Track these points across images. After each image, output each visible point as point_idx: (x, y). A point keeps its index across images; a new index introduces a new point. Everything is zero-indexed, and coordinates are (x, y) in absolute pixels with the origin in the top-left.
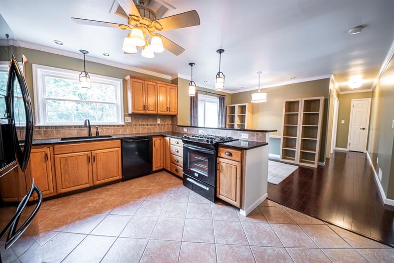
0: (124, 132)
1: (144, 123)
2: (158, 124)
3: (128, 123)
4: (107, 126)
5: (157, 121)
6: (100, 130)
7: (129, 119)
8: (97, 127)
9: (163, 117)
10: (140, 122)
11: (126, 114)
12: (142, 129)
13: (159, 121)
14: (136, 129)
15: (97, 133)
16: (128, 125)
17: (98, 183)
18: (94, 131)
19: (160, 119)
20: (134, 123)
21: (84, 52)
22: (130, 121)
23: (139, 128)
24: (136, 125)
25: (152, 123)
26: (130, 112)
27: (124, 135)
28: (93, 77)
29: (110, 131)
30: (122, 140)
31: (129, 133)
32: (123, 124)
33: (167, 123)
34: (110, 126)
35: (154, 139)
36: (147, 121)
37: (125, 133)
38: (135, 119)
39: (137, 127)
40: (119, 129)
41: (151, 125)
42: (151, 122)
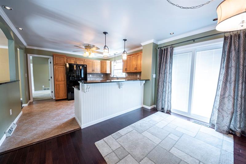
5: (137, 76)
19: (139, 75)
21: (115, 54)
22: (127, 76)
24: (129, 78)
32: (125, 77)
36: (133, 76)
38: (129, 75)
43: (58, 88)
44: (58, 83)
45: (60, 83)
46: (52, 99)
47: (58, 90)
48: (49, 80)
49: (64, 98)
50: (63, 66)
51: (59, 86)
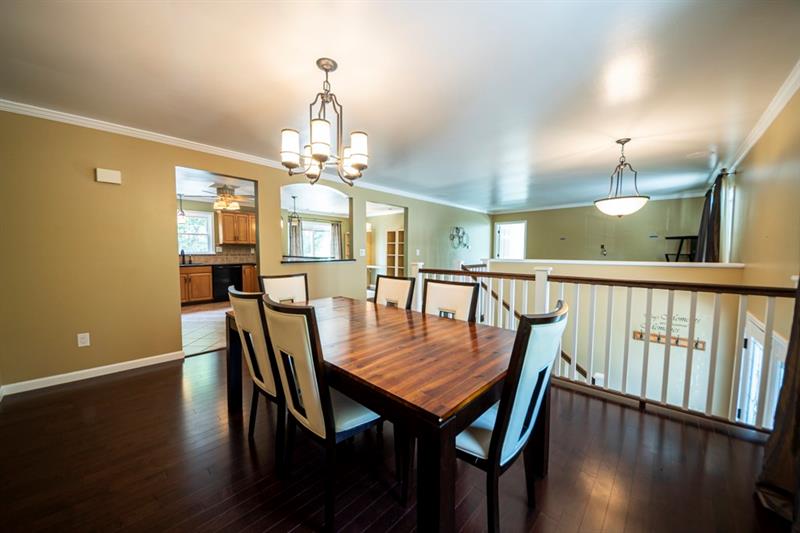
0: (215, 261)
1: (236, 253)
2: (252, 254)
3: (219, 252)
5: (250, 251)
6: (193, 258)
7: (220, 250)
8: (190, 256)
10: (232, 252)
11: (217, 244)
12: (233, 259)
13: (252, 251)
14: (227, 258)
15: (190, 262)
16: (219, 254)
17: (193, 300)
18: (187, 259)
19: (253, 249)
20: (225, 253)
24: (227, 255)
26: (221, 242)
29: (202, 259)
30: (213, 266)
31: (219, 262)
32: (215, 253)
35: (244, 267)
38: (226, 249)
39: (229, 257)
40: (210, 258)
41: (243, 255)
42: (243, 252)
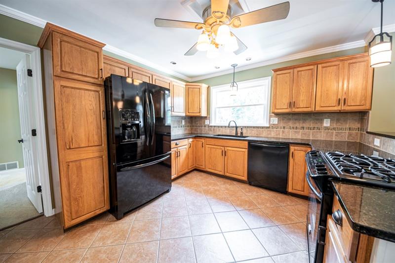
0: (268, 134)
1: (297, 125)
2: (327, 128)
3: (273, 124)
4: (251, 127)
5: (322, 123)
6: (244, 131)
7: (275, 120)
8: (241, 128)
9: (339, 115)
10: (291, 124)
11: (272, 114)
12: (293, 134)
13: (327, 123)
14: (283, 132)
15: (242, 133)
16: (273, 126)
17: (228, 175)
18: (239, 131)
19: (329, 120)
20: (282, 125)
21: (234, 66)
22: (277, 123)
23: (289, 132)
24: (284, 128)
25: (312, 126)
27: (267, 137)
28: (241, 85)
29: (253, 132)
30: (249, 142)
31: (274, 136)
32: (268, 126)
33: (348, 126)
34: (254, 127)
35: (292, 148)
36: (303, 123)
37: (269, 136)
38: (283, 120)
39: (286, 130)
40: (263, 131)
41: (309, 128)
42: (309, 124)
43: (74, 177)
44: (72, 156)
45: (84, 156)
46: (42, 215)
47: (74, 186)
48: (21, 141)
49: (98, 212)
50: (93, 84)
51: (79, 168)
